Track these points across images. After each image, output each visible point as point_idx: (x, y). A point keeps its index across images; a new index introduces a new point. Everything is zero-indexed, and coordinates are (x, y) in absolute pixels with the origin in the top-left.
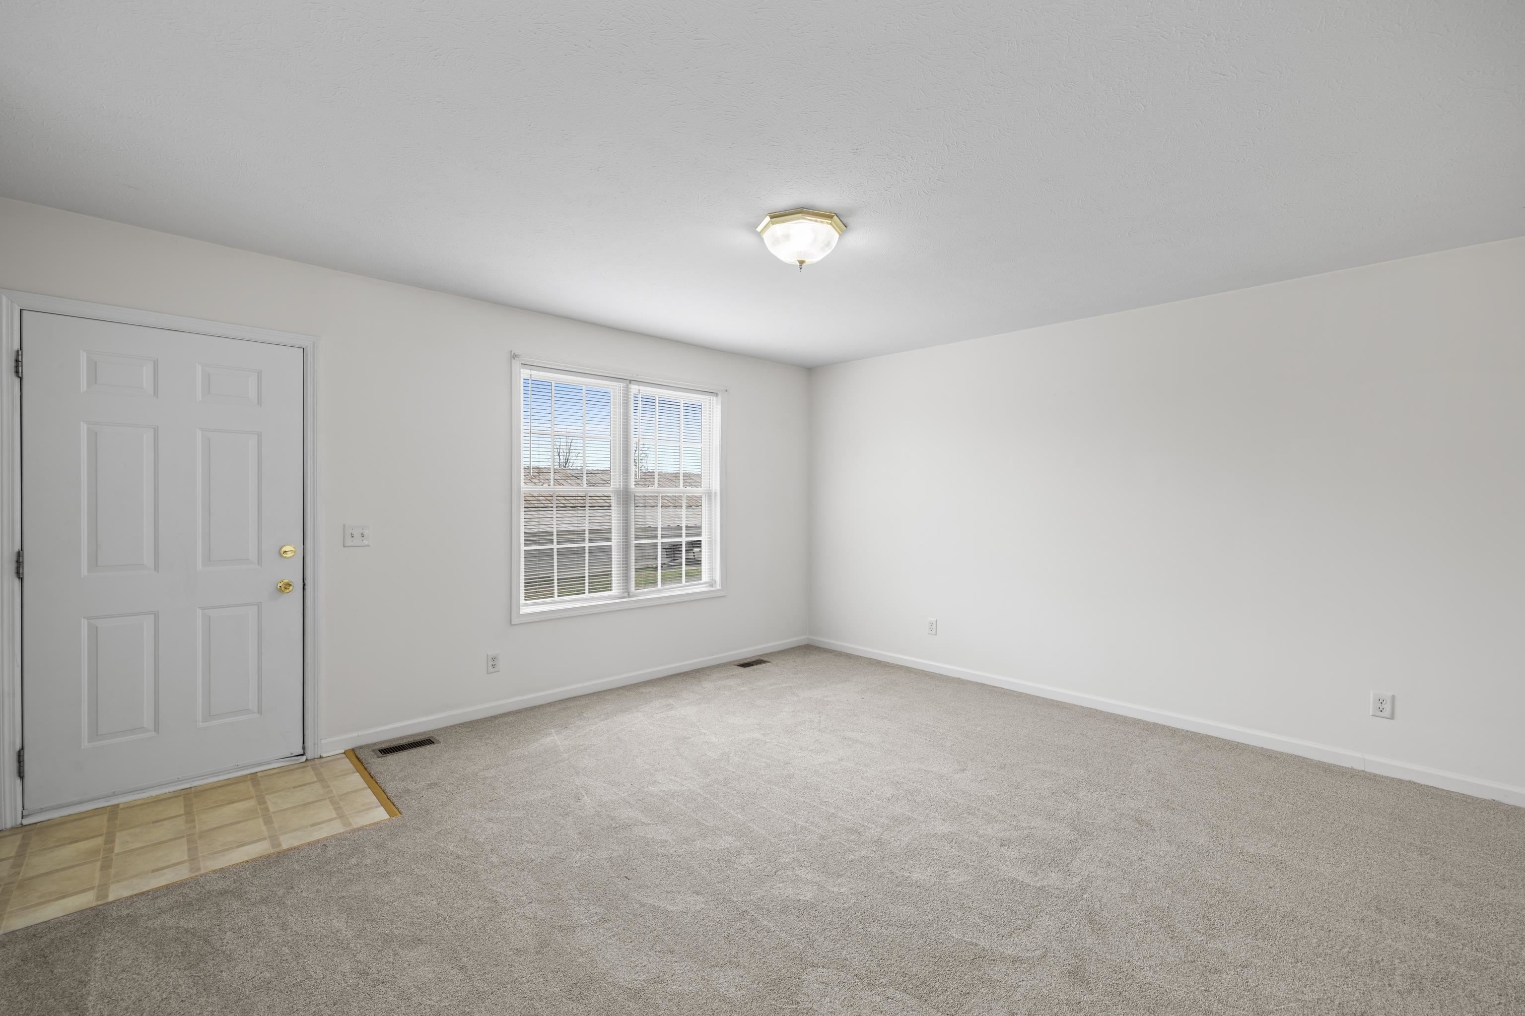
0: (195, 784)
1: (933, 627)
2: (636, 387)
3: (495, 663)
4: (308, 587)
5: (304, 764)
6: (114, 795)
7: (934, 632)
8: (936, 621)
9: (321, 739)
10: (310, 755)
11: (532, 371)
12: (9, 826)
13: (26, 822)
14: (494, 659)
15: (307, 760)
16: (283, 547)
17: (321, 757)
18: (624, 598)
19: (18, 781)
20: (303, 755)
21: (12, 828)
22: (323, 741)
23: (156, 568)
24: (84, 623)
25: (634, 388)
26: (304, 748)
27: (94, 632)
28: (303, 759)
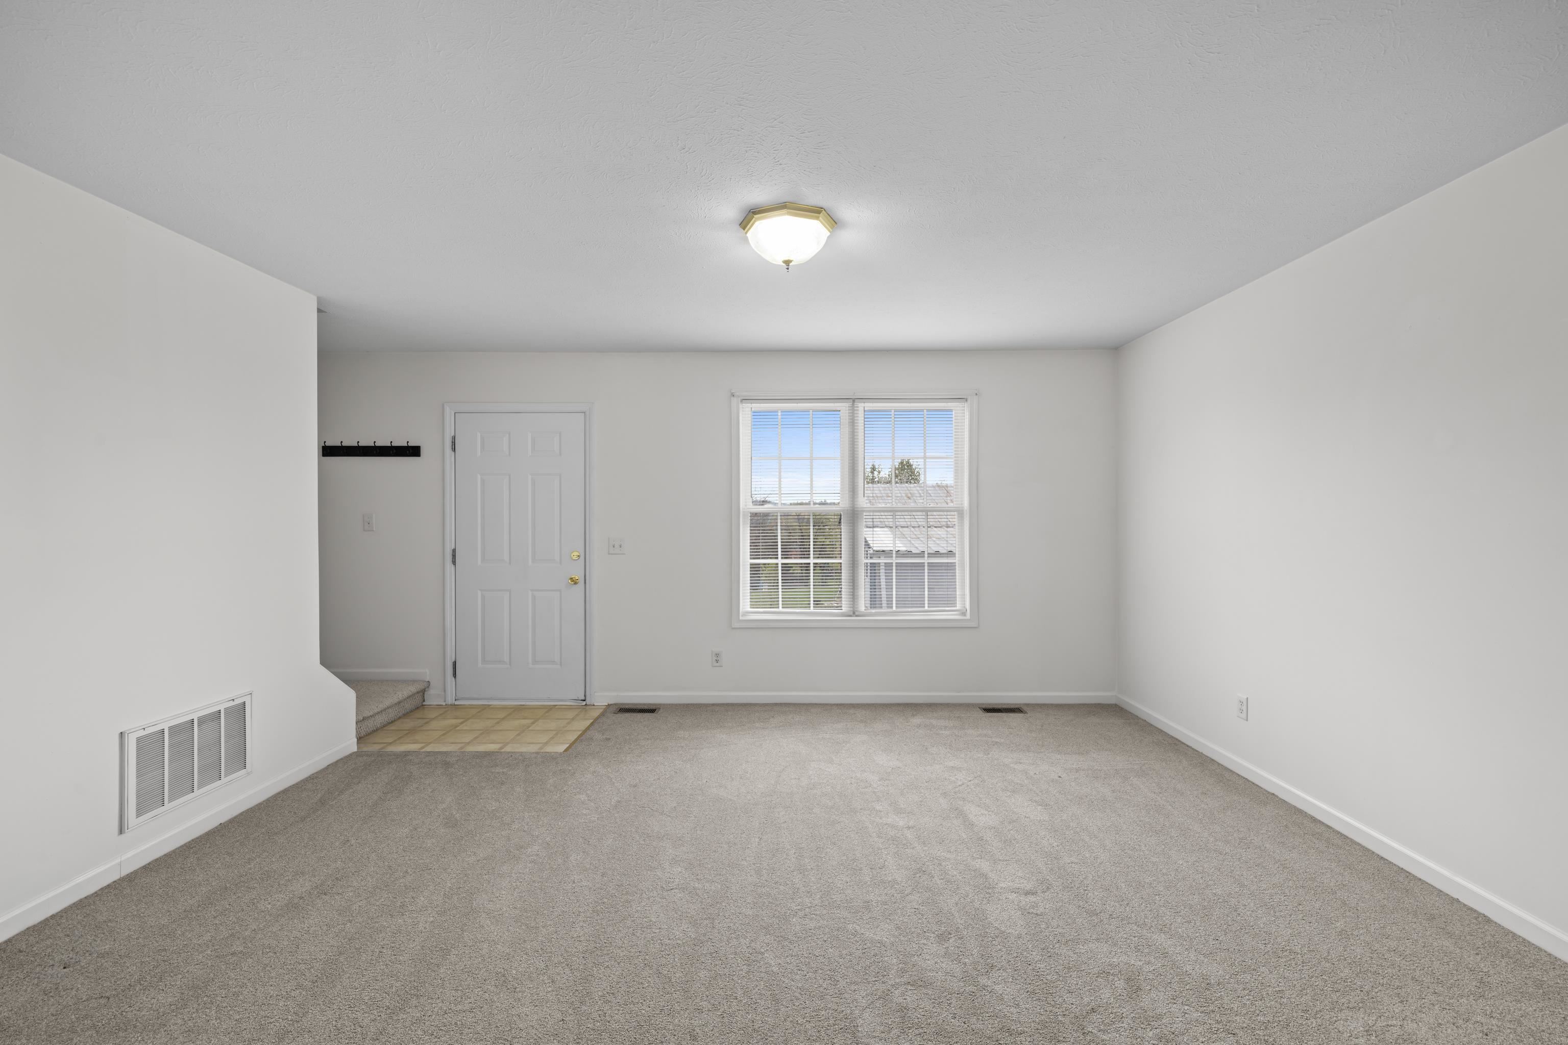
0: (528, 703)
1: (1244, 707)
2: (863, 404)
3: (718, 658)
4: (587, 581)
5: (584, 707)
6: (491, 699)
7: (1244, 715)
8: (1247, 698)
9: (595, 692)
10: (588, 702)
11: (753, 404)
12: (449, 703)
13: (457, 703)
14: (717, 655)
15: (586, 704)
16: (573, 552)
17: (594, 705)
18: (851, 616)
19: (453, 679)
20: (584, 700)
21: (451, 705)
22: (596, 694)
23: (510, 563)
24: (479, 593)
25: (861, 406)
26: (585, 696)
27: (483, 597)
28: (584, 703)
